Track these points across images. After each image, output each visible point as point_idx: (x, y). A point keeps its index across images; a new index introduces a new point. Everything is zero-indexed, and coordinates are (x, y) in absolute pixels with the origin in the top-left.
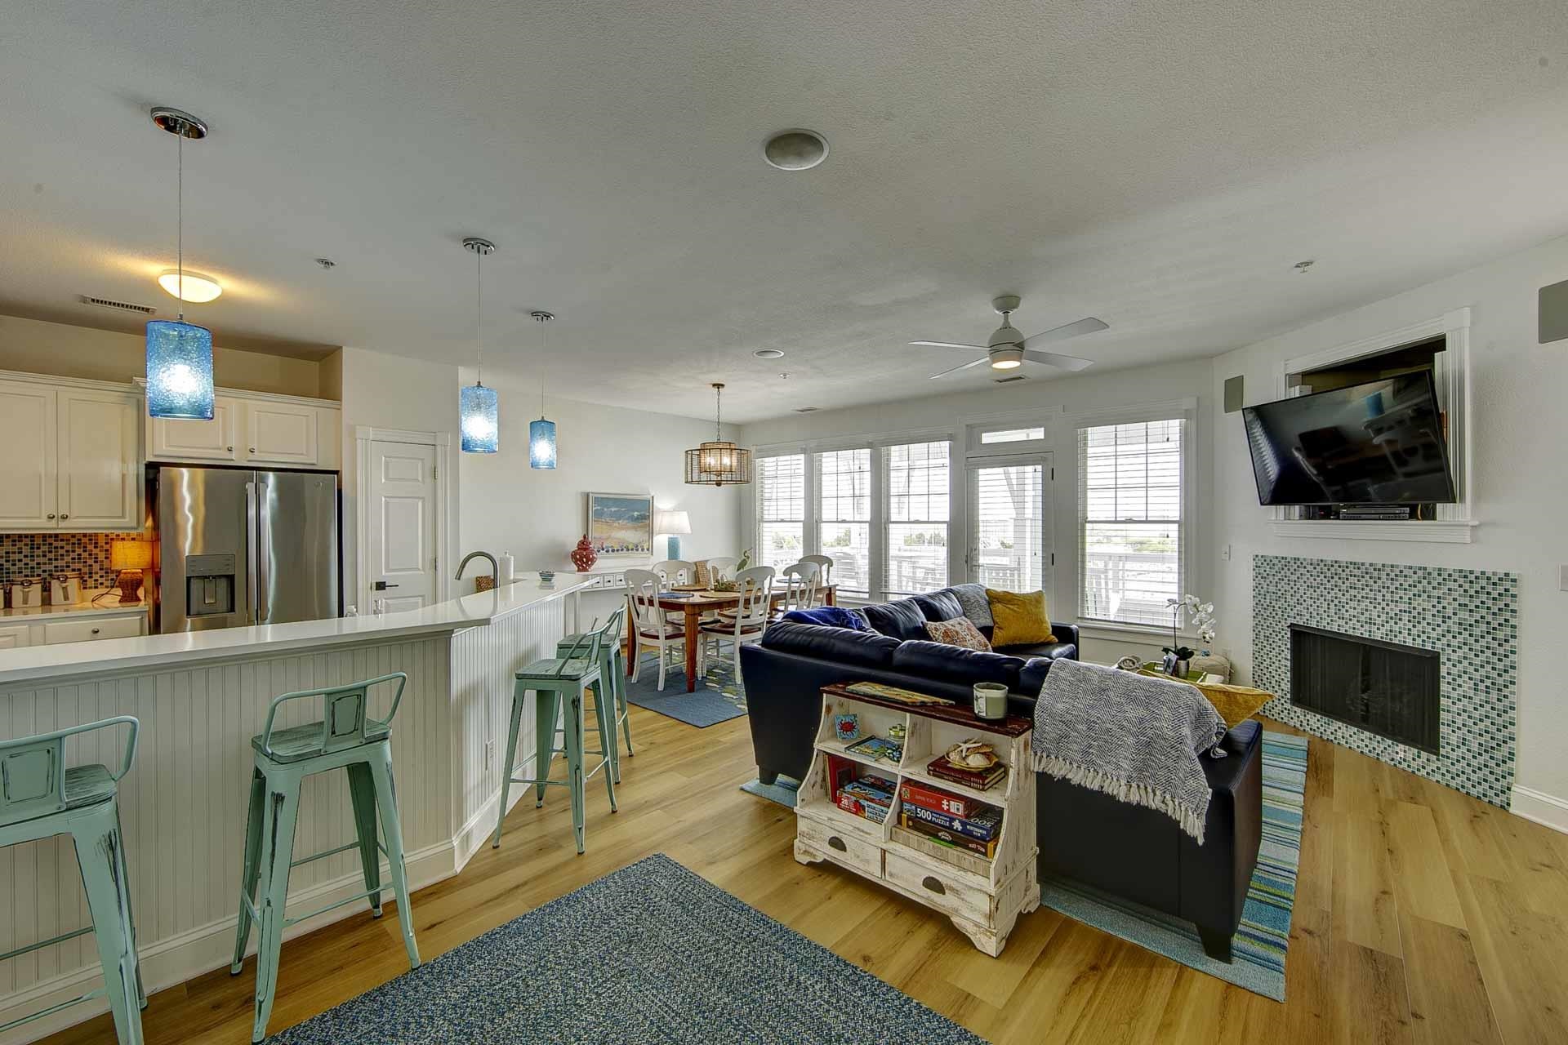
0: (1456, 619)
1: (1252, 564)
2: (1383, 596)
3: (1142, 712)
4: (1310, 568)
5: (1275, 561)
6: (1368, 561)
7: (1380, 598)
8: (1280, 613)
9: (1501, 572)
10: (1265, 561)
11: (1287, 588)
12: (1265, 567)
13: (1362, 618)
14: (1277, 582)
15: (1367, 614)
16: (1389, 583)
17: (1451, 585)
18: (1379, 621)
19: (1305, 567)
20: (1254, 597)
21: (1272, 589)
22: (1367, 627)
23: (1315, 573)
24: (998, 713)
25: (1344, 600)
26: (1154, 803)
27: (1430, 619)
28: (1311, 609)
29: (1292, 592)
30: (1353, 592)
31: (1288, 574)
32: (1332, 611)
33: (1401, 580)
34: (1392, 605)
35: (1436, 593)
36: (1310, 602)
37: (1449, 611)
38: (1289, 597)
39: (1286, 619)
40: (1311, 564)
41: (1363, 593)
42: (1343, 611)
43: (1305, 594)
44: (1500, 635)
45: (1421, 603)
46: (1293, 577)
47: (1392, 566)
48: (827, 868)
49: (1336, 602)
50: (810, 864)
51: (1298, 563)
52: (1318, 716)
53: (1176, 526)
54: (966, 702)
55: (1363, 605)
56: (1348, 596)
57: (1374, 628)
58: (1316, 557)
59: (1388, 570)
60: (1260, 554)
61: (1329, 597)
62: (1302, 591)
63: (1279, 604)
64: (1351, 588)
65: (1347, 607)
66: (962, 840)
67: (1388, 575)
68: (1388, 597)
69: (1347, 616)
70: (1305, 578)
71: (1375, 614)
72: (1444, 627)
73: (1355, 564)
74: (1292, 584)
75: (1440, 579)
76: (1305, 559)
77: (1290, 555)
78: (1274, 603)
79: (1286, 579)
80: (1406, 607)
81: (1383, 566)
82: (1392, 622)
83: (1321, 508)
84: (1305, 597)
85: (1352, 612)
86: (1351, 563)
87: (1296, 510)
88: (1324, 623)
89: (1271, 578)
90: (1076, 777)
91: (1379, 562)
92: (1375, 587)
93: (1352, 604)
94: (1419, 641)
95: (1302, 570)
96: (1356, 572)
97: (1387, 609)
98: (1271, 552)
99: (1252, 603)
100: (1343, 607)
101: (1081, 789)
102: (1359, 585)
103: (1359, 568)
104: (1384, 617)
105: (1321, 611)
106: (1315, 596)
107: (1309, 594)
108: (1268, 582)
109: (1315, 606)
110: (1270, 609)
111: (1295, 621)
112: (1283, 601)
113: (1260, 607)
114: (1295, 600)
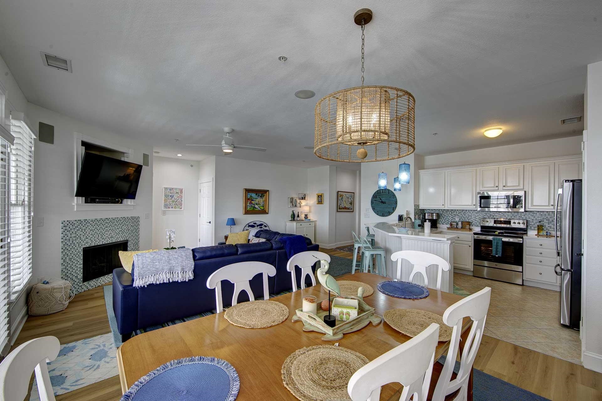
0: (130, 230)
1: (62, 225)
2: (115, 227)
4: (91, 223)
5: (75, 222)
6: (111, 217)
7: (114, 228)
8: (77, 245)
9: (137, 216)
10: (69, 223)
11: (81, 233)
12: (67, 226)
13: (109, 237)
14: (76, 232)
15: (111, 235)
16: (116, 223)
17: (130, 221)
18: (114, 236)
19: (89, 223)
20: (62, 242)
21: (73, 235)
22: (111, 239)
23: (93, 224)
25: (103, 232)
27: (126, 231)
28: (92, 239)
29: (83, 234)
30: (106, 229)
31: (82, 227)
33: (119, 222)
34: (117, 230)
35: (127, 224)
36: (91, 236)
37: (129, 228)
38: (82, 237)
39: (80, 247)
40: (92, 221)
41: (109, 228)
42: (103, 236)
43: (89, 233)
44: (137, 231)
45: (124, 227)
46: (84, 228)
47: (117, 218)
49: (101, 233)
51: (86, 221)
55: (109, 232)
56: (105, 230)
57: (113, 239)
58: (94, 218)
59: (116, 219)
60: (66, 220)
61: (98, 232)
62: (88, 233)
63: (77, 241)
64: (106, 227)
65: (105, 234)
67: (116, 221)
68: (116, 228)
69: (105, 237)
70: (89, 227)
71: (113, 234)
72: (129, 233)
73: (107, 219)
74: (83, 231)
75: (128, 220)
76: (89, 220)
77: (82, 219)
78: (74, 242)
79: (80, 230)
80: (120, 229)
81: (115, 218)
82: (117, 235)
84: (89, 235)
85: (106, 235)
86: (106, 219)
88: (97, 243)
89: (72, 230)
91: (114, 217)
92: (113, 225)
93: (106, 233)
94: (124, 238)
95: (88, 224)
96: (108, 221)
97: (116, 231)
98: (72, 218)
99: (61, 245)
100: (104, 234)
102: (108, 226)
103: (108, 220)
104: (115, 234)
105: (96, 238)
106: (93, 233)
107: (91, 233)
108: (71, 232)
109: (93, 237)
110: (73, 245)
111: (85, 246)
112: (79, 239)
113: (66, 246)
114: (85, 237)
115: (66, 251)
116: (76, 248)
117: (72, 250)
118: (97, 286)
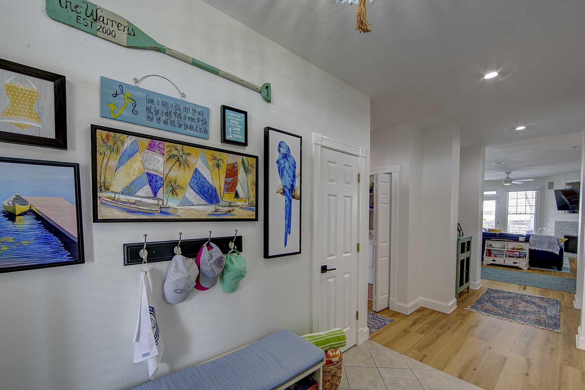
1: (555, 223)
3: (549, 239)
4: (570, 223)
5: (561, 222)
8: (562, 233)
11: (564, 228)
12: (558, 224)
20: (555, 230)
21: (560, 228)
24: (524, 240)
26: (551, 251)
32: (575, 232)
36: (569, 230)
38: (564, 229)
46: (566, 225)
48: (491, 265)
49: (576, 230)
50: (487, 265)
51: (567, 222)
52: (571, 253)
53: (534, 215)
54: (518, 240)
58: (571, 221)
60: (557, 221)
61: (574, 229)
62: (567, 228)
66: (519, 257)
70: (568, 225)
74: (565, 227)
77: (565, 221)
78: (560, 231)
79: (563, 226)
83: (573, 211)
87: (567, 211)
89: (560, 226)
90: (537, 249)
95: (568, 224)
98: (560, 220)
101: (538, 251)
105: (572, 232)
106: (571, 229)
107: (569, 229)
108: (559, 226)
109: (571, 231)
110: (559, 232)
111: (565, 235)
112: (562, 230)
113: (556, 232)
114: (566, 230)
115: (556, 234)
116: (561, 234)
117: (559, 235)
118: (572, 257)
